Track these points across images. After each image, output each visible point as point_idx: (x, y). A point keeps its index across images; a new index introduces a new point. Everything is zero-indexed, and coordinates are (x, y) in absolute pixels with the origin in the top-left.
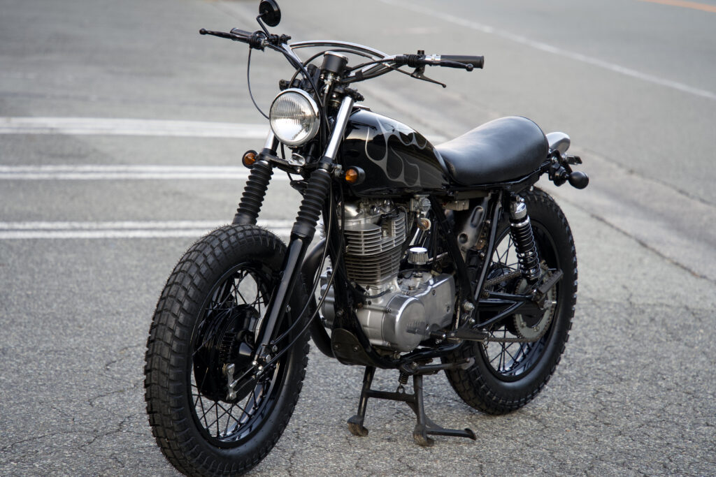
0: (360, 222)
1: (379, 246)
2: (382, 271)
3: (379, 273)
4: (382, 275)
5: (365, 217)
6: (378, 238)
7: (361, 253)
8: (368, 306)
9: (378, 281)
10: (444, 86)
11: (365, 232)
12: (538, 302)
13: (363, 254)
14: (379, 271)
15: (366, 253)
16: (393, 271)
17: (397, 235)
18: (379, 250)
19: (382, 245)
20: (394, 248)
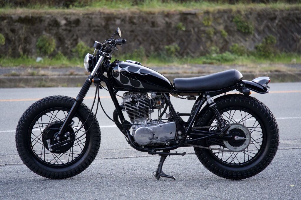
3: (135, 117)
9: (134, 120)
16: (141, 117)
17: (140, 105)
18: (131, 109)
19: (132, 108)
20: (145, 108)
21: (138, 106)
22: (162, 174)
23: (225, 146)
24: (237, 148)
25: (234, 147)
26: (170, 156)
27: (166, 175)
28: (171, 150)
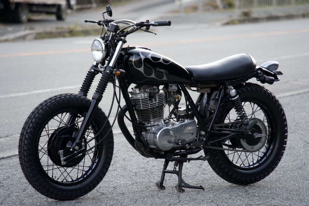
0: (142, 95)
1: (149, 105)
2: (153, 116)
3: (151, 117)
4: (153, 118)
5: (144, 93)
6: (148, 102)
7: (141, 108)
8: (148, 131)
9: (151, 120)
10: (156, 34)
11: (142, 99)
12: (245, 133)
13: (142, 109)
14: (151, 115)
15: (143, 108)
16: (159, 116)
17: (159, 101)
18: (149, 107)
19: (150, 105)
20: (157, 106)
21: (158, 103)
22: (183, 184)
23: (242, 145)
24: (255, 147)
25: (251, 147)
26: (189, 162)
27: (189, 185)
28: (188, 155)
